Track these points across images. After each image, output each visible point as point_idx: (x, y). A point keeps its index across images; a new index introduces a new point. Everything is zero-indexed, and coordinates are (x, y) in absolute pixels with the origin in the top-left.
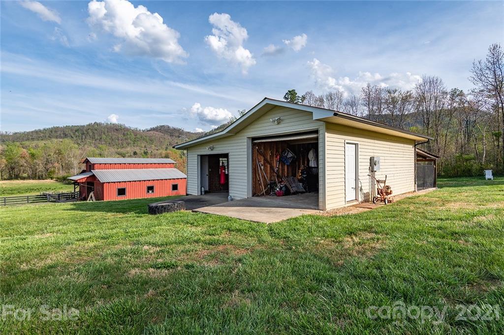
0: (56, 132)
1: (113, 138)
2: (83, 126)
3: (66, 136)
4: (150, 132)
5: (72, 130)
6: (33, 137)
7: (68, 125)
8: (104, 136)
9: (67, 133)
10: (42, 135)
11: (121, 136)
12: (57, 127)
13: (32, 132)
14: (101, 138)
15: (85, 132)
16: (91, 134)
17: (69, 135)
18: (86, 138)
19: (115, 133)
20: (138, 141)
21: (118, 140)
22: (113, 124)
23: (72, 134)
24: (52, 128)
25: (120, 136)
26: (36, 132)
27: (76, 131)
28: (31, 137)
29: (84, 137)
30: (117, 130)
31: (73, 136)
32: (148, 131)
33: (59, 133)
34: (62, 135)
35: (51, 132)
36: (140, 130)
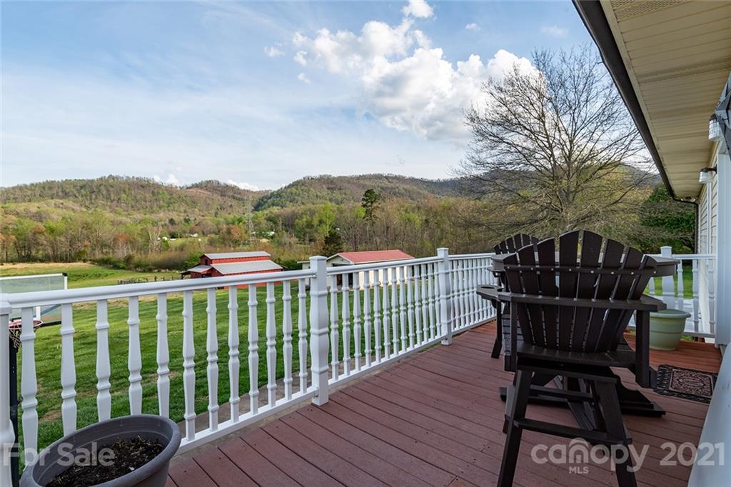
0: (50, 188)
1: (138, 197)
2: (92, 181)
3: (66, 195)
4: (191, 190)
5: (75, 186)
6: (16, 196)
7: (68, 179)
8: (124, 195)
9: (67, 191)
10: (29, 193)
11: (149, 196)
12: (52, 182)
13: (13, 188)
14: (119, 199)
15: (95, 190)
16: (105, 192)
17: (71, 193)
18: (96, 198)
19: (139, 191)
20: (174, 203)
21: (146, 202)
22: (137, 178)
23: (75, 192)
24: (44, 183)
25: (147, 196)
26: (20, 188)
27: (81, 187)
28: (12, 196)
29: (94, 196)
30: (142, 186)
31: (77, 195)
32: (188, 188)
33: (55, 191)
34: (60, 194)
35: (44, 188)
36: (176, 187)
